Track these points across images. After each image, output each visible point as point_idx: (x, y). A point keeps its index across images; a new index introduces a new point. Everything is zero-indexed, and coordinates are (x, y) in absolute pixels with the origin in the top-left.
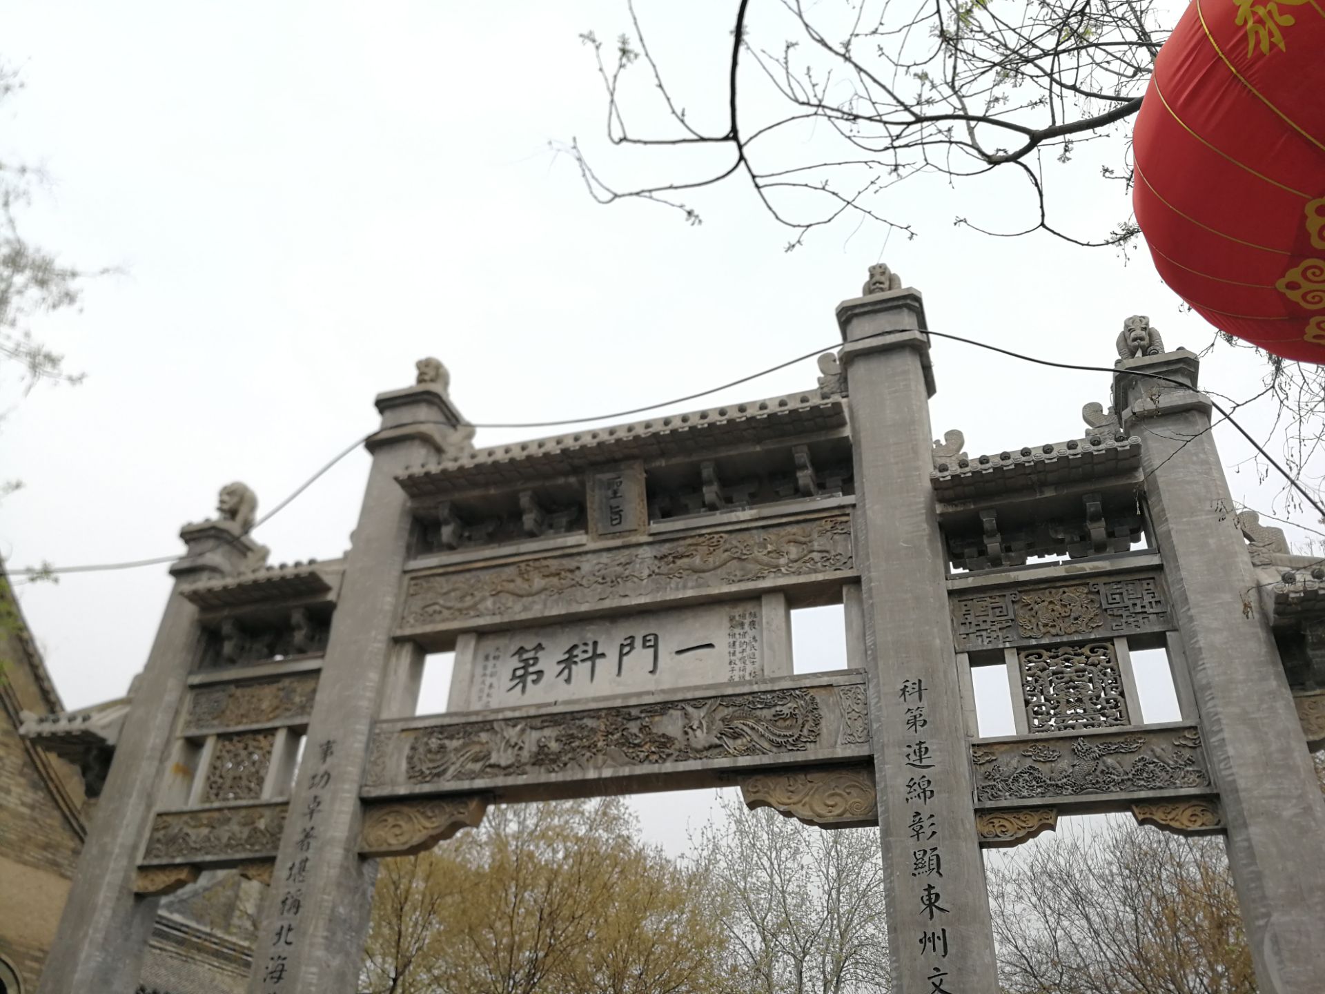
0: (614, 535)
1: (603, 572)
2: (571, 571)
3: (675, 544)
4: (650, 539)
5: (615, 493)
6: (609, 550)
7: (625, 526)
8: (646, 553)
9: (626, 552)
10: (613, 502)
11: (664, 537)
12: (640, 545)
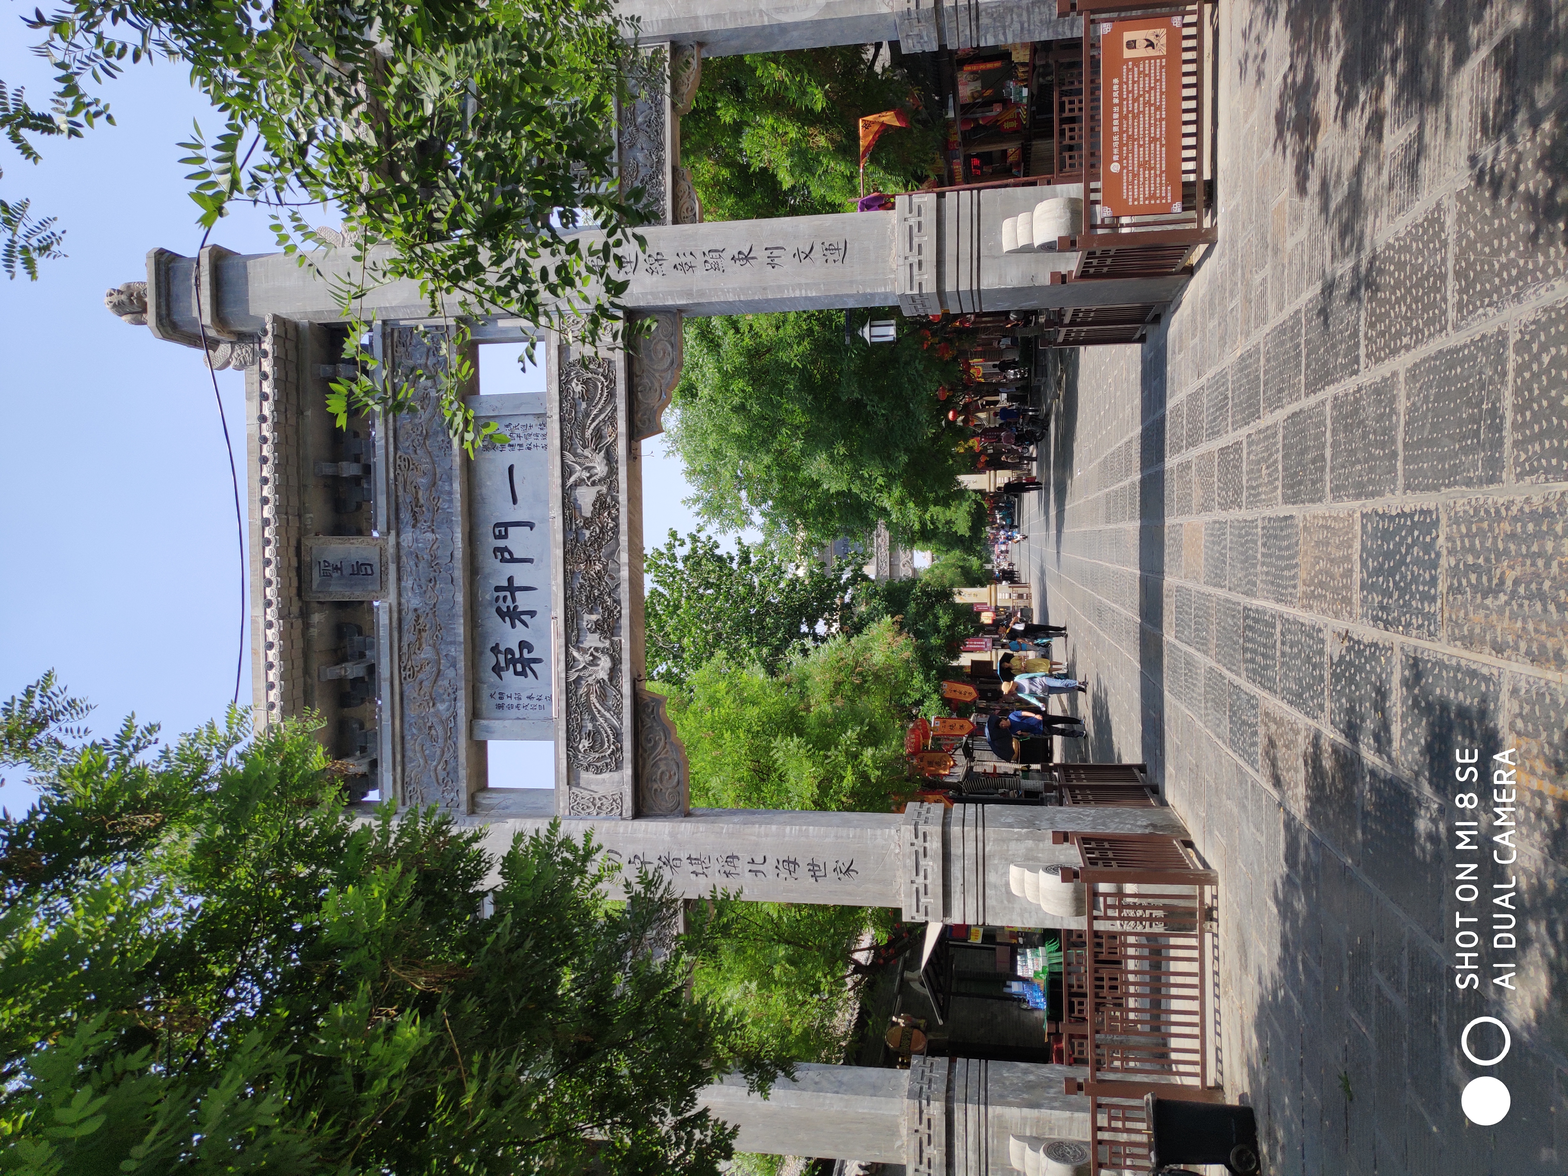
0: (384, 572)
1: (423, 581)
2: (418, 617)
3: (401, 506)
4: (393, 533)
5: (336, 568)
6: (399, 579)
7: (375, 560)
8: (407, 537)
9: (404, 559)
10: (347, 571)
11: (392, 517)
12: (398, 544)
